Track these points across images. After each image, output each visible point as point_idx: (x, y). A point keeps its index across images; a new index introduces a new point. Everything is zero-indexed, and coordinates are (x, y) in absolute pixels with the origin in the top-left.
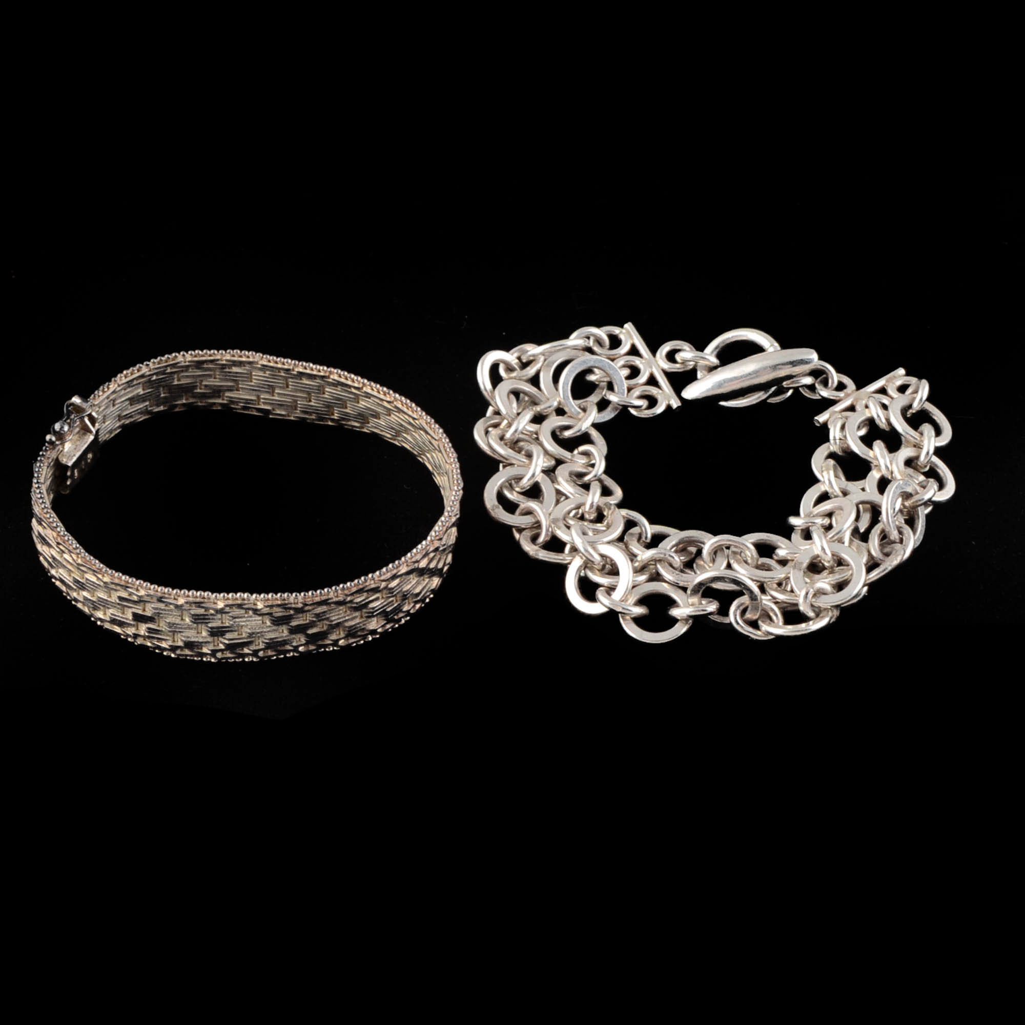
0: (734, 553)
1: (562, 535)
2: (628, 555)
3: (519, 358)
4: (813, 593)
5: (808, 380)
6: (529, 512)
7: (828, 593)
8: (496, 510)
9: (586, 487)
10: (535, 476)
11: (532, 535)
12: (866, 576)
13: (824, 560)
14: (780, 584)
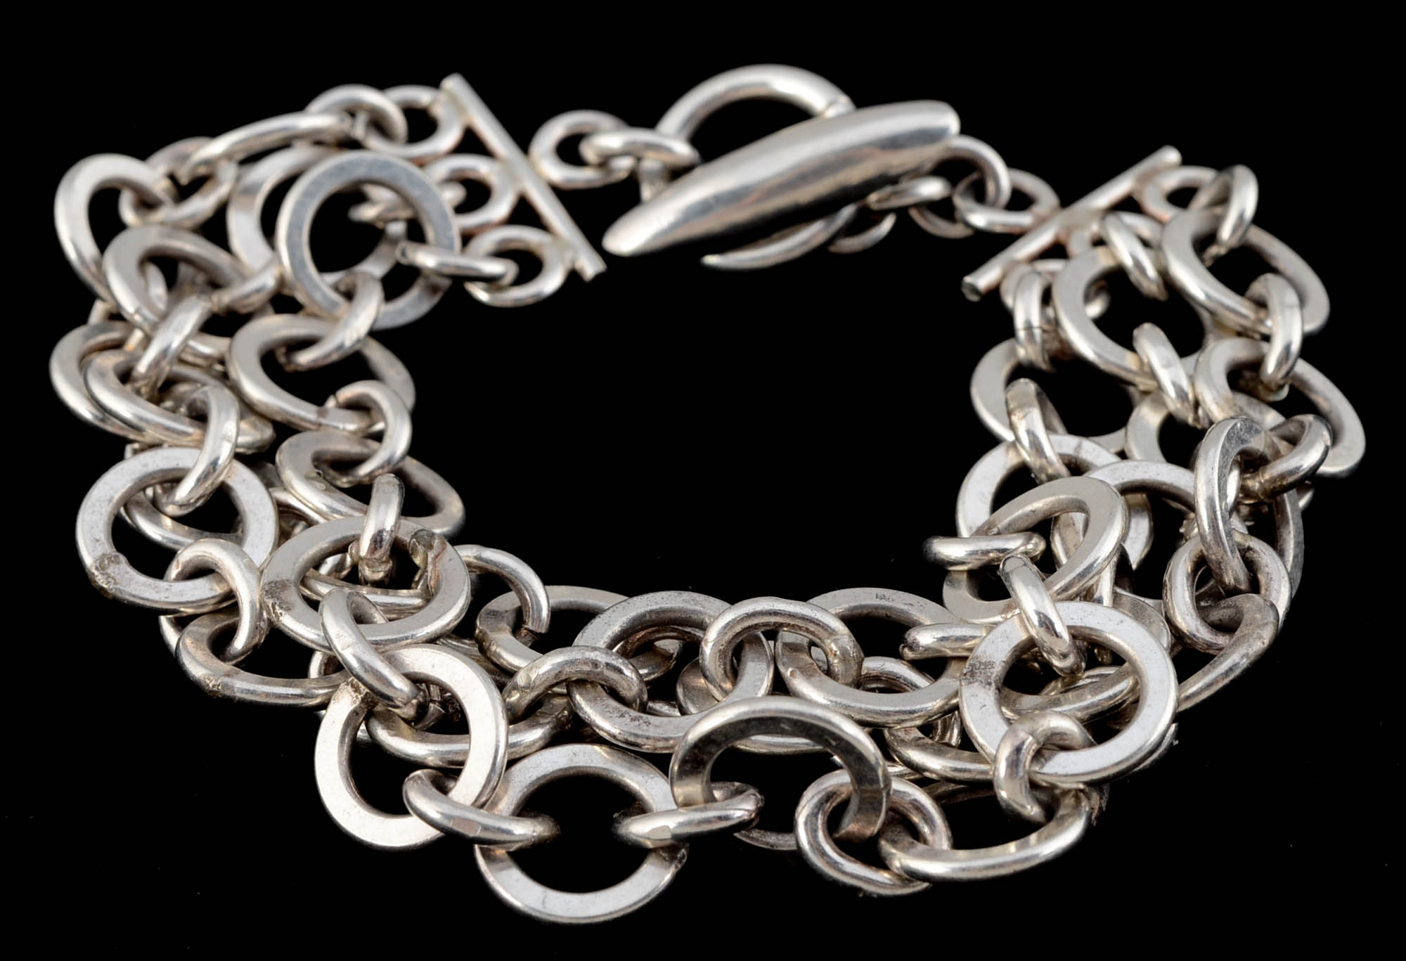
0: (793, 648)
1: (297, 625)
2: (489, 671)
3: (172, 177)
4: (1035, 747)
5: (933, 188)
6: (201, 571)
7: (1074, 743)
8: (111, 570)
9: (362, 493)
10: (219, 469)
11: (213, 633)
12: (1179, 690)
13: (1051, 651)
14: (927, 729)
